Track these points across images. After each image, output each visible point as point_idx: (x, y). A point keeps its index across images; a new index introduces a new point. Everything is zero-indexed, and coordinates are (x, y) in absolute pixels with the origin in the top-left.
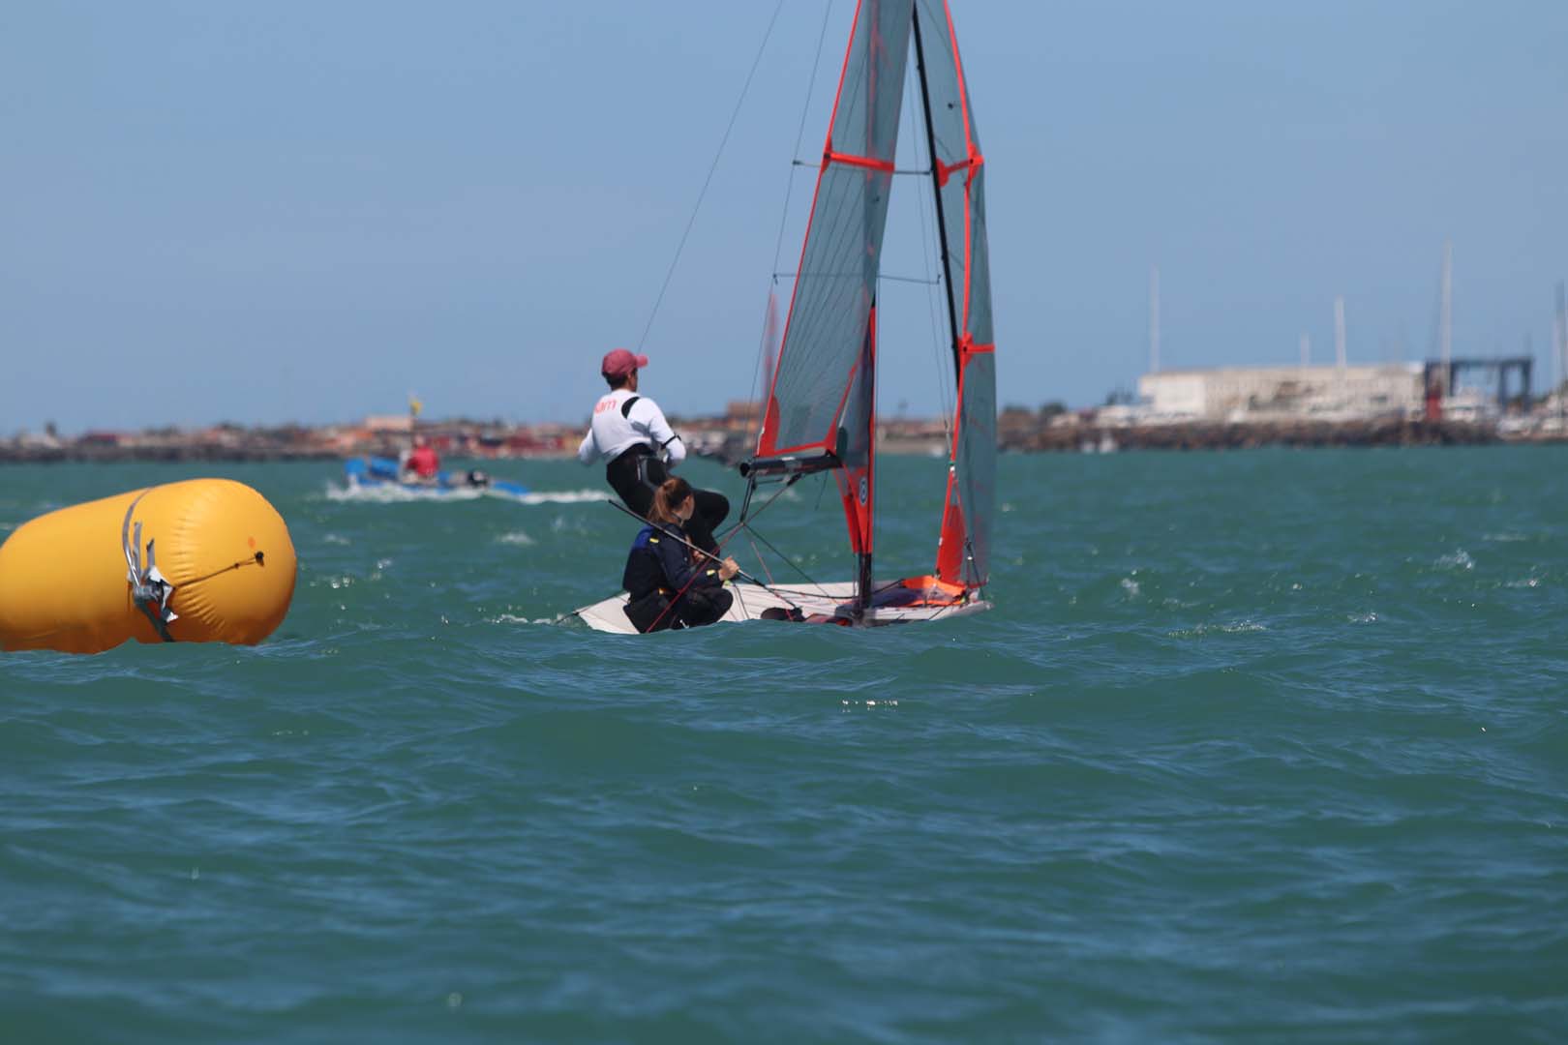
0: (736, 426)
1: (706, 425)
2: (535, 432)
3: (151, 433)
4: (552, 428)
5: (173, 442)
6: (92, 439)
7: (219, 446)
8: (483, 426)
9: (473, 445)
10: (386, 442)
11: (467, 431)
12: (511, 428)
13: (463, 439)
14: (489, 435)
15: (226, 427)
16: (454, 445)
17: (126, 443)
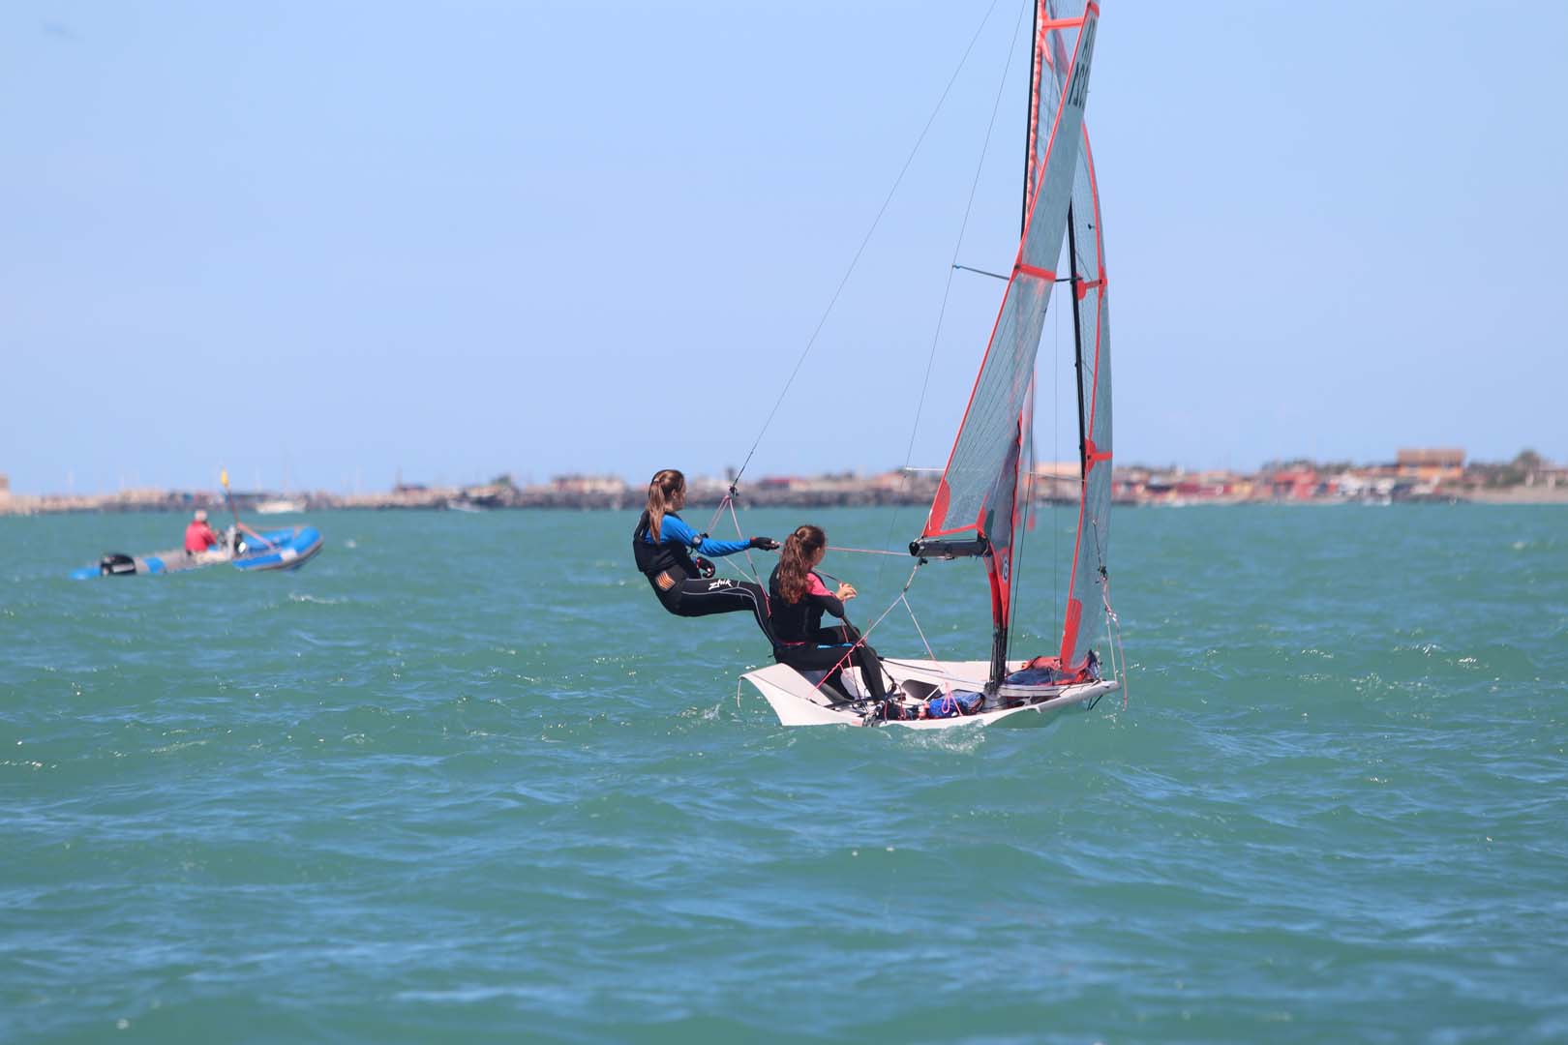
0: (1404, 472)
1: (1375, 471)
2: (1203, 480)
3: (828, 478)
4: (1221, 476)
5: (845, 487)
6: (766, 484)
7: (889, 490)
8: (1151, 473)
9: (1140, 490)
10: (1054, 488)
11: (1135, 477)
12: (1179, 476)
13: (1130, 484)
14: (1155, 481)
15: (901, 472)
16: (1122, 490)
17: (797, 487)
